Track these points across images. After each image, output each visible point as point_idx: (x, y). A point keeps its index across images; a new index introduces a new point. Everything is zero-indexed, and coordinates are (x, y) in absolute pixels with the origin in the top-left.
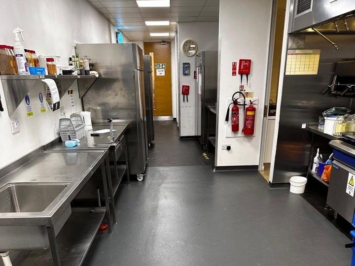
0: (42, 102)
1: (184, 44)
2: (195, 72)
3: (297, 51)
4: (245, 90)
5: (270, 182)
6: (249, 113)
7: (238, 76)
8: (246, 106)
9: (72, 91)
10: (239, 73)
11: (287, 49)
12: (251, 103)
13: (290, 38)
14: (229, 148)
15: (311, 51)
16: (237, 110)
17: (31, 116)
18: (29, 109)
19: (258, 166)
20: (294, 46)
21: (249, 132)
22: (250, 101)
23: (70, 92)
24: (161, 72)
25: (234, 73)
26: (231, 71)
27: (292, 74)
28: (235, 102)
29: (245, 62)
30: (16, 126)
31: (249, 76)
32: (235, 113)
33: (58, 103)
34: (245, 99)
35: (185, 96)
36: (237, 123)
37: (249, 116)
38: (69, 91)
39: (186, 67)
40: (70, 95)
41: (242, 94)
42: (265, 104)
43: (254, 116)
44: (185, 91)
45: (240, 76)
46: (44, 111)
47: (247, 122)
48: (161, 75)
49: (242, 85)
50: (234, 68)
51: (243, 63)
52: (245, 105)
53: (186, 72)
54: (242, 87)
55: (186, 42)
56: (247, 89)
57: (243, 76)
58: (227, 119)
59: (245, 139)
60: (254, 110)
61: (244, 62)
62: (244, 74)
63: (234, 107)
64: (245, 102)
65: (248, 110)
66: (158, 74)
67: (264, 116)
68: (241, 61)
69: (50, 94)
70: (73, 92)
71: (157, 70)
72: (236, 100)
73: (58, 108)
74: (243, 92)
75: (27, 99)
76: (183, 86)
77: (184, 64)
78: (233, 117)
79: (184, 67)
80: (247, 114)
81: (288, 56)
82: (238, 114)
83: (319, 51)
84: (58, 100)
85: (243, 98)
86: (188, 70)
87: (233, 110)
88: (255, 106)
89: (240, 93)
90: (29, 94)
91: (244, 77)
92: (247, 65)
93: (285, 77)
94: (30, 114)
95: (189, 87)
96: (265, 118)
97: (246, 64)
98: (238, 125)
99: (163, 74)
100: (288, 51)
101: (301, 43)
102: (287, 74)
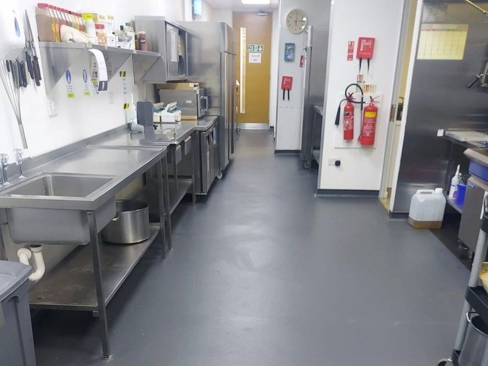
0: (86, 82)
1: (288, 15)
2: (302, 57)
3: (435, 26)
4: (364, 82)
5: (390, 211)
6: (369, 115)
7: (356, 61)
8: (364, 105)
9: (125, 72)
10: (357, 57)
11: (421, 23)
12: (372, 100)
13: (425, 7)
14: (338, 163)
15: (454, 26)
16: (352, 109)
17: (71, 99)
18: (70, 88)
19: (378, 191)
20: (432, 19)
21: (368, 141)
22: (371, 97)
23: (122, 74)
24: (255, 58)
25: (350, 57)
26: (346, 54)
27: (427, 57)
28: (349, 99)
29: (367, 41)
30: (54, 107)
31: (370, 61)
32: (348, 114)
33: (106, 83)
34: (362, 94)
35: (286, 92)
36: (350, 128)
37: (369, 118)
38: (121, 72)
39: (290, 50)
40: (122, 77)
41: (359, 87)
42: (392, 103)
43: (375, 119)
44: (287, 85)
45: (358, 61)
46: (88, 94)
47: (365, 127)
48: (255, 62)
49: (361, 74)
50: (350, 51)
51: (364, 43)
52: (362, 102)
53: (289, 57)
54: (360, 76)
55: (292, 13)
56: (367, 81)
57: (362, 61)
58: (337, 123)
59: (362, 150)
60: (375, 110)
61: (365, 41)
62: (365, 58)
63: (348, 105)
64: (362, 98)
65: (367, 110)
66: (251, 61)
67: (390, 120)
68: (361, 39)
69: (96, 73)
70: (127, 74)
71: (250, 54)
72: (351, 95)
73: (106, 89)
74: (361, 85)
75: (68, 75)
76: (284, 77)
77: (286, 44)
78: (345, 119)
79: (286, 50)
80: (366, 116)
81: (422, 32)
82: (353, 115)
83: (466, 26)
84: (106, 79)
85: (361, 93)
86: (292, 54)
87: (346, 109)
88: (377, 105)
89: (357, 85)
90: (70, 69)
91: (364, 62)
92: (368, 46)
93: (417, 62)
94: (70, 96)
95: (292, 78)
96: (391, 122)
97: (367, 44)
98: (352, 130)
99: (259, 61)
100: (422, 25)
101: (441, 14)
102: (419, 58)
